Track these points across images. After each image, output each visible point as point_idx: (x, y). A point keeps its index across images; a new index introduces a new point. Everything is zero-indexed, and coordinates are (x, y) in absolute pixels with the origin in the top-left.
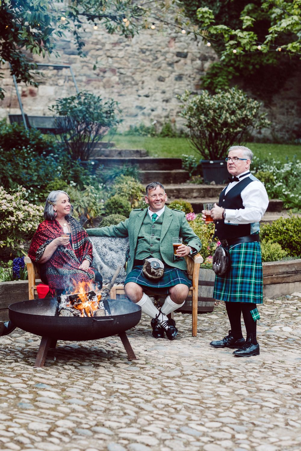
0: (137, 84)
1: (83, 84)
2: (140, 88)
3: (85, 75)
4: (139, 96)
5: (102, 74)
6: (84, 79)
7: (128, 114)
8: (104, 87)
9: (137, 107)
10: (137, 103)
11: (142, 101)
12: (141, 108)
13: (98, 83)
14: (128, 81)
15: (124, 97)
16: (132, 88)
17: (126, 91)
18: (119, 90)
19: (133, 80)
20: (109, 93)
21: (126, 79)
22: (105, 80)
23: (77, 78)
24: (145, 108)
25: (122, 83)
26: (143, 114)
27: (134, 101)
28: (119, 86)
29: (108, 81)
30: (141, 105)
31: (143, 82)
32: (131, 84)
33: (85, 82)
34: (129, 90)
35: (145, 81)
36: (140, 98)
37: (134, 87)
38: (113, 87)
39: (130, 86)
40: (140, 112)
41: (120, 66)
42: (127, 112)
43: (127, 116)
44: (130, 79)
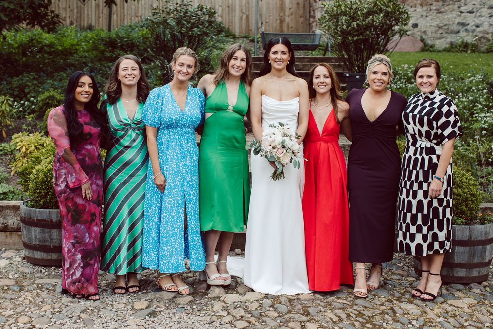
0: (460, 1)
2: (463, 5)
4: (462, 12)
7: (449, 31)
8: (421, 5)
9: (458, 23)
10: (458, 20)
11: (465, 18)
12: (464, 24)
13: (415, 1)
15: (444, 14)
16: (453, 4)
17: (446, 8)
18: (438, 8)
20: (426, 10)
24: (468, 24)
25: (441, 1)
26: (467, 30)
27: (455, 18)
28: (438, 4)
30: (464, 21)
32: (453, 1)
34: (450, 7)
36: (463, 14)
37: (456, 3)
38: (431, 5)
39: (450, 3)
40: (462, 29)
42: (448, 29)
43: (446, 32)
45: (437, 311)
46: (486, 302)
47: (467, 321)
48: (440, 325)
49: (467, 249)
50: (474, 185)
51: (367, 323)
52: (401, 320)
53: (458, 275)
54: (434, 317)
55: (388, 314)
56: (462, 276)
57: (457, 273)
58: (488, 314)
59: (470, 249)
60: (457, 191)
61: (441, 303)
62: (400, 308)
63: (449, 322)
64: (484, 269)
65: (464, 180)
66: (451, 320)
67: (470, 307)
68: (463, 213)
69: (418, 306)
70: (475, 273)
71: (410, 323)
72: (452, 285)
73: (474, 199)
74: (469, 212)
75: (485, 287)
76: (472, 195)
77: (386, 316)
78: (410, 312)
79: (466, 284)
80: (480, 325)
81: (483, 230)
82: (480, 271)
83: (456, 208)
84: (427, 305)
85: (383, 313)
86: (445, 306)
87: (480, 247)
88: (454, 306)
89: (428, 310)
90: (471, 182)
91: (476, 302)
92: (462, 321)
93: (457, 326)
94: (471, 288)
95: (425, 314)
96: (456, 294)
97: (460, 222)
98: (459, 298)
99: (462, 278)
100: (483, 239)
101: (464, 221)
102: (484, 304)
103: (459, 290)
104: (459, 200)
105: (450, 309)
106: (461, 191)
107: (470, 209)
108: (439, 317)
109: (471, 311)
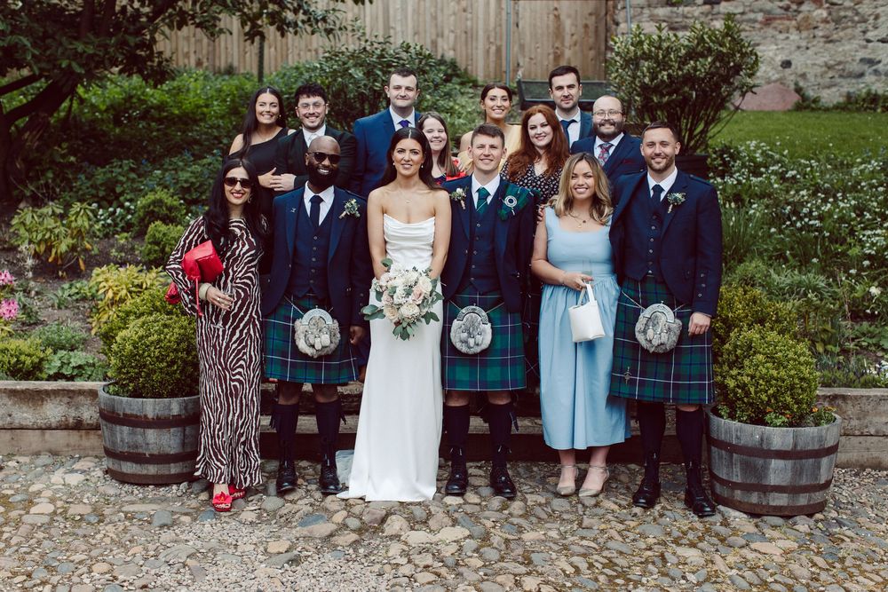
0: (865, 21)
1: (757, 25)
2: (870, 28)
3: (761, 11)
4: (869, 41)
5: (794, 7)
6: (760, 17)
7: (845, 74)
8: (798, 29)
9: (862, 60)
10: (861, 54)
11: (874, 51)
12: (871, 62)
13: (787, 22)
14: (845, 17)
15: (837, 43)
16: (855, 27)
17: (841, 34)
18: (827, 33)
19: (857, 14)
20: (807, 38)
21: (842, 14)
22: (800, 17)
23: (745, 17)
24: (879, 62)
25: (833, 21)
26: (876, 72)
27: (857, 51)
28: (828, 26)
29: (806, 19)
30: (872, 56)
31: (877, 17)
32: (853, 21)
33: (761, 23)
34: (849, 31)
35: (882, 14)
36: (870, 45)
37: (859, 25)
38: (815, 28)
39: (850, 24)
40: (868, 70)
42: (843, 70)
43: (841, 76)
44: (849, 13)
45: (731, 559)
46: (813, 546)
47: (772, 575)
48: (729, 582)
49: (789, 463)
50: (807, 363)
51: (617, 577)
52: (671, 574)
53: (775, 504)
54: (723, 569)
55: (653, 563)
56: (782, 504)
57: (774, 500)
58: (810, 565)
59: (795, 464)
60: (778, 373)
61: (741, 548)
62: (674, 554)
63: (744, 578)
64: (817, 494)
65: (791, 355)
66: (748, 574)
67: (786, 552)
68: (786, 407)
69: (703, 551)
70: (803, 500)
71: (684, 578)
72: (765, 518)
73: (805, 385)
74: (796, 406)
75: (817, 521)
76: (802, 379)
77: (651, 567)
78: (688, 561)
79: (787, 517)
80: (790, 582)
81: (815, 434)
82: (810, 497)
83: (776, 399)
84: (717, 550)
85: (646, 562)
86: (745, 552)
87: (811, 461)
88: (760, 552)
89: (717, 558)
90: (802, 359)
91: (796, 545)
92: (764, 575)
93: (756, 582)
94: (795, 524)
95: (710, 565)
96: (769, 533)
97: (779, 422)
98: (771, 540)
99: (780, 508)
100: (816, 447)
101: (786, 420)
102: (808, 549)
103: (774, 527)
104: (781, 387)
105: (750, 556)
106: (784, 373)
107: (798, 402)
108: (732, 568)
109: (783, 560)
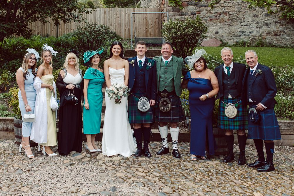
0: (240, 20)
1: (208, 21)
2: (242, 22)
3: (208, 17)
4: (242, 26)
5: (218, 16)
6: (208, 19)
8: (220, 22)
9: (240, 31)
10: (240, 30)
11: (244, 28)
12: (243, 32)
13: (216, 20)
14: (234, 18)
15: (232, 26)
17: (233, 23)
18: (229, 23)
19: (238, 17)
20: (223, 25)
21: (233, 17)
22: (220, 19)
23: (204, 19)
24: (246, 32)
25: (231, 20)
26: (245, 35)
27: (238, 29)
28: (229, 21)
29: (222, 19)
30: (243, 30)
31: (244, 18)
32: (237, 20)
34: (236, 23)
35: (246, 17)
38: (225, 22)
39: (236, 20)
40: (242, 34)
41: (229, 11)
42: (234, 34)
43: (234, 36)
44: (235, 17)
